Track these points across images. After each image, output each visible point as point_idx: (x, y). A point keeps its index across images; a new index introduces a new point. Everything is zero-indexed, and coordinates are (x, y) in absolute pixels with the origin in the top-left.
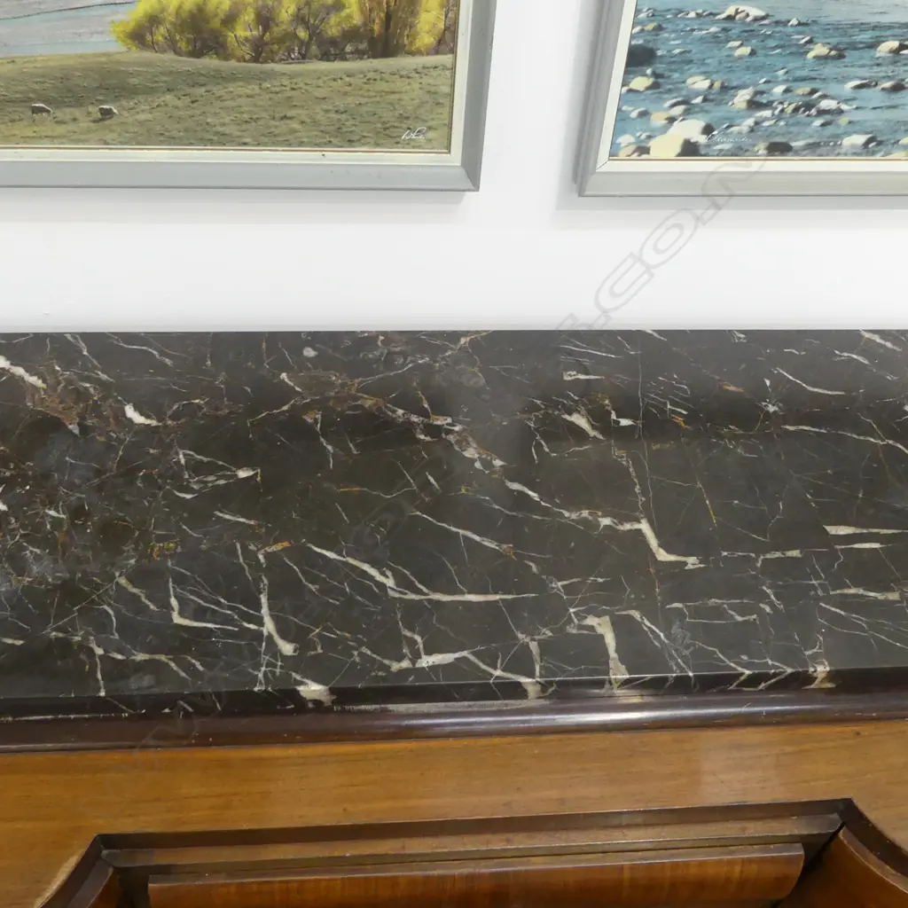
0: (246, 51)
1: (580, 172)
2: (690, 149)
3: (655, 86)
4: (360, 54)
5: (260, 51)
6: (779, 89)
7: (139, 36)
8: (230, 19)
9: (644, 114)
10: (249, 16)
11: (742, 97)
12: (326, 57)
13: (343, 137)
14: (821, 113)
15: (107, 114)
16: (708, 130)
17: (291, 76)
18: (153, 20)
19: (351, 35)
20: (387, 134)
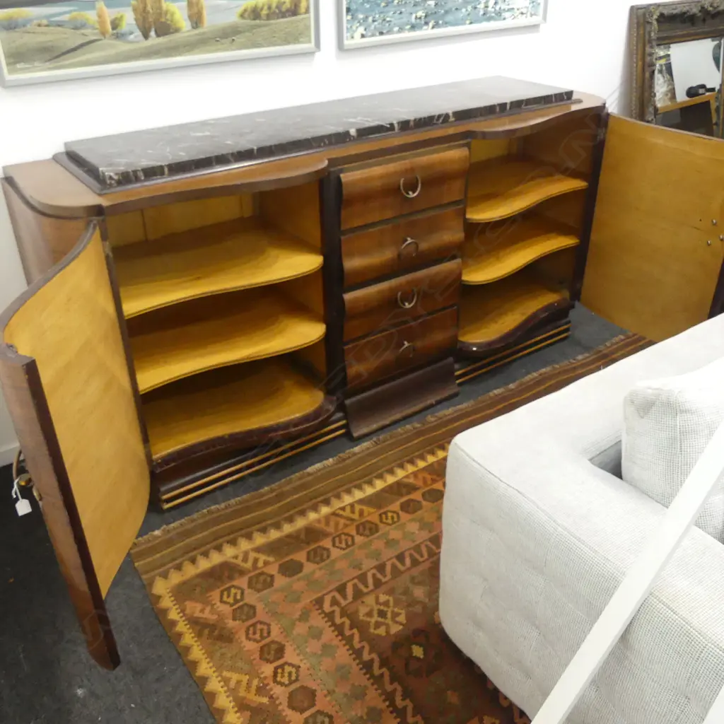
0: (265, 18)
1: (340, 46)
2: (363, 36)
3: (352, 18)
4: (290, 16)
5: (269, 17)
6: (377, 16)
7: (242, 16)
8: (262, 9)
9: (351, 27)
10: (266, 7)
11: (370, 19)
12: (283, 17)
13: (286, 41)
14: (388, 22)
15: (233, 40)
16: (365, 29)
17: (275, 24)
18: (245, 10)
19: (288, 11)
20: (296, 40)
